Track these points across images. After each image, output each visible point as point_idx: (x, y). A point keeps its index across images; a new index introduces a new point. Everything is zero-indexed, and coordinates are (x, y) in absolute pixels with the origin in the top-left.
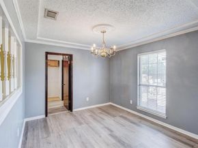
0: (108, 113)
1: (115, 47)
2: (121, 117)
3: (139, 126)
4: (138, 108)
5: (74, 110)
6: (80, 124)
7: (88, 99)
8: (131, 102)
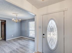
0: (20, 39)
1: (20, 20)
2: (24, 40)
3: (29, 41)
4: (29, 36)
5: (6, 40)
6: (9, 43)
7: (12, 36)
8: (27, 35)
